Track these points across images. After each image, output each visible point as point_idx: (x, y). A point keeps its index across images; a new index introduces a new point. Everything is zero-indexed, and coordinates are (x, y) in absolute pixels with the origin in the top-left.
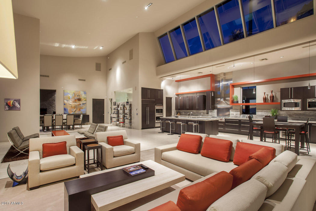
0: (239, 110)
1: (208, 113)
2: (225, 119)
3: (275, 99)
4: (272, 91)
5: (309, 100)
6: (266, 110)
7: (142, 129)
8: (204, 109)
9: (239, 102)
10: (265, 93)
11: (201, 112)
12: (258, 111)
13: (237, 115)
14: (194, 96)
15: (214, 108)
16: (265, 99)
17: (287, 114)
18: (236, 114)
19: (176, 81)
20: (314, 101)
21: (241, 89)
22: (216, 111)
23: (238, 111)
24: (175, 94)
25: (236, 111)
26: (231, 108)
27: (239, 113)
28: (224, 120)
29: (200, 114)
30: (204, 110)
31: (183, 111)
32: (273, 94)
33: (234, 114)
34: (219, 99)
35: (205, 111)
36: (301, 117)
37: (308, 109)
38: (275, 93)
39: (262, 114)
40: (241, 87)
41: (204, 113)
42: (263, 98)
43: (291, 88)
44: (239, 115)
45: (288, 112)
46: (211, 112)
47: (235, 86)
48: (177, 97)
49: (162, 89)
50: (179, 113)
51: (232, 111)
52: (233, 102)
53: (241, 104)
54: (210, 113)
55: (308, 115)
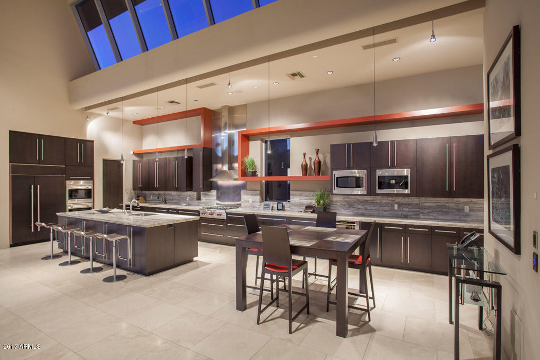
0: (259, 192)
1: (199, 199)
2: (227, 214)
3: (322, 168)
4: (318, 150)
5: (379, 172)
6: (308, 193)
7: (11, 246)
8: (190, 187)
9: (259, 174)
10: (305, 154)
11: (186, 197)
12: (293, 195)
13: (254, 204)
14: (169, 158)
15: (209, 186)
16: (305, 168)
17: (345, 201)
18: (253, 202)
19: (135, 122)
20: (387, 174)
21: (264, 144)
22: (214, 193)
23: (257, 195)
24: (132, 153)
25: (252, 195)
26: (243, 187)
27: (258, 198)
28: (224, 217)
29: (184, 200)
30: (191, 190)
31: (152, 192)
32: (321, 157)
33: (249, 202)
34: (219, 166)
35: (194, 194)
36: (368, 208)
37: (378, 191)
38: (323, 154)
39: (301, 201)
40: (262, 140)
41: (191, 199)
42: (302, 165)
43: (349, 145)
44: (259, 204)
45: (345, 198)
46: (206, 195)
47: (250, 137)
48: (137, 159)
49: (88, 138)
50: (140, 198)
51: (245, 194)
52: (244, 174)
53: (262, 177)
54: (203, 199)
55: (380, 203)
